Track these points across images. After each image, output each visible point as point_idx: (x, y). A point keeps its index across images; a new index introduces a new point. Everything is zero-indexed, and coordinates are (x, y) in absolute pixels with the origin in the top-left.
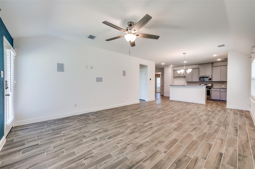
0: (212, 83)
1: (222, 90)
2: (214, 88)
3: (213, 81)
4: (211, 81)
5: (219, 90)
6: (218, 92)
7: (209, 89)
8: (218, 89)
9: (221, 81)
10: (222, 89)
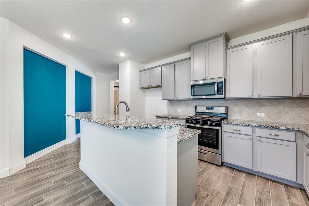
0: (227, 103)
1: (260, 132)
2: (231, 124)
3: (228, 96)
4: (223, 96)
5: (248, 130)
6: (246, 137)
7: (216, 125)
8: (246, 126)
9: (255, 96)
10: (261, 126)
